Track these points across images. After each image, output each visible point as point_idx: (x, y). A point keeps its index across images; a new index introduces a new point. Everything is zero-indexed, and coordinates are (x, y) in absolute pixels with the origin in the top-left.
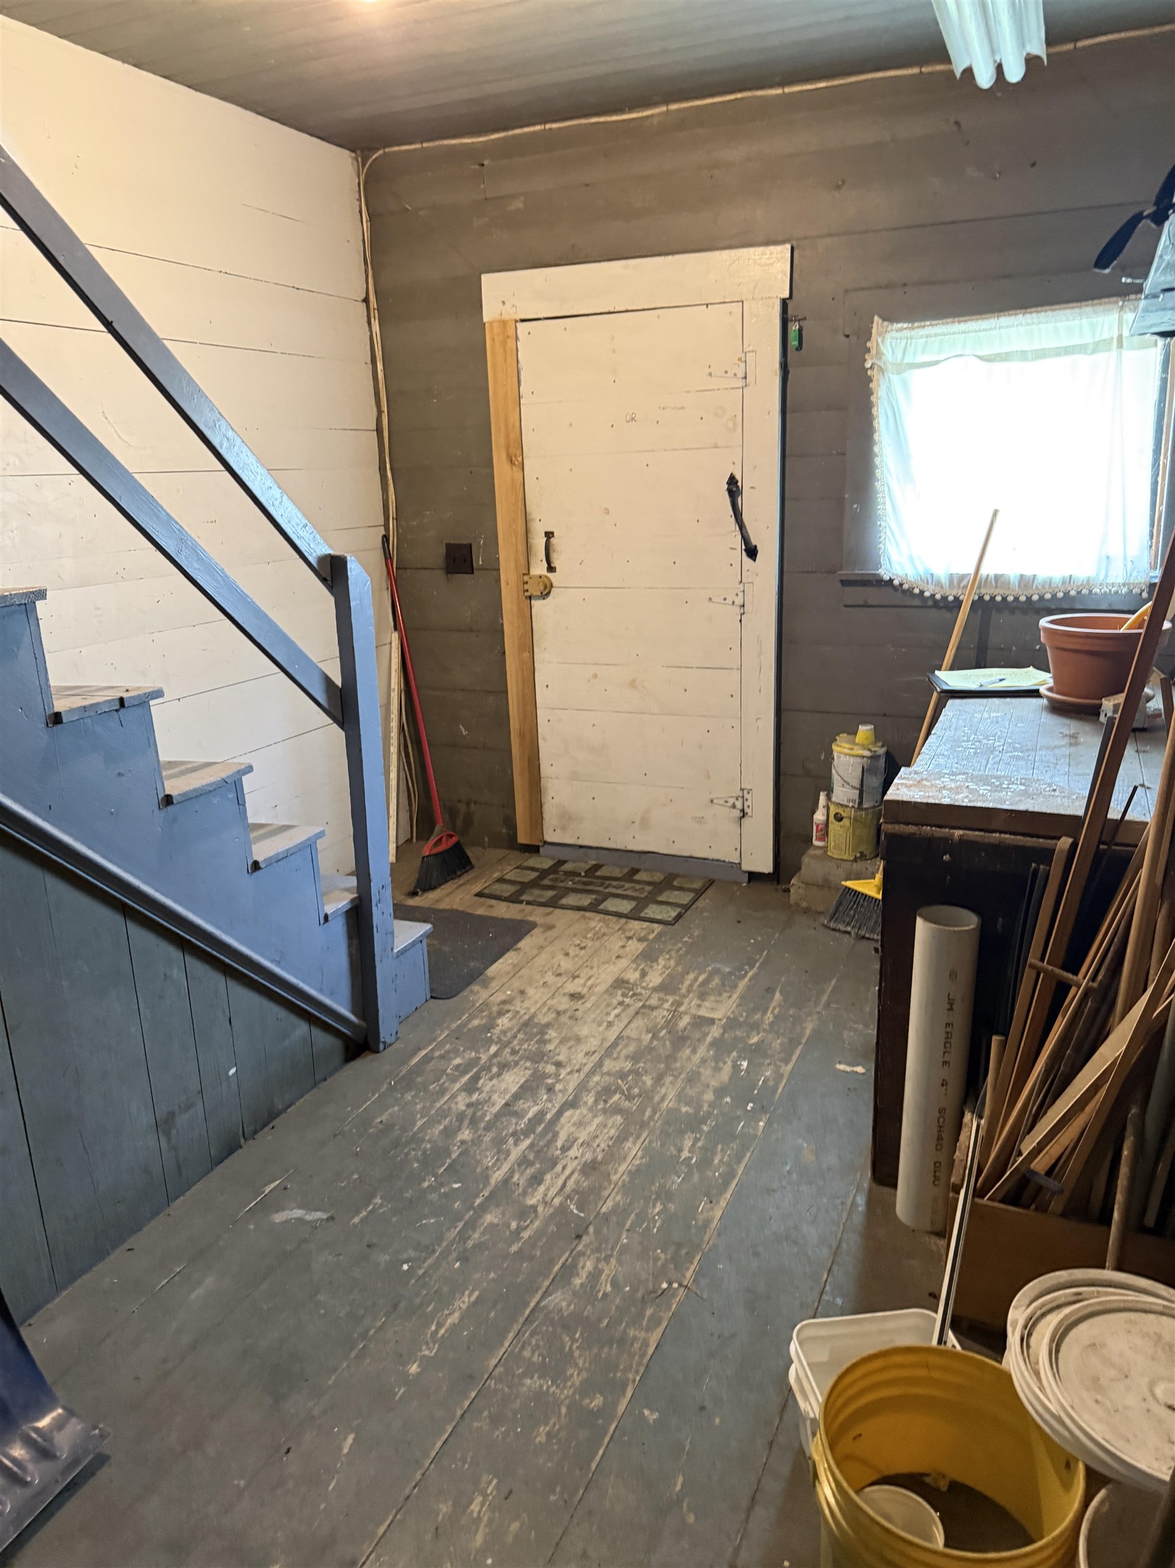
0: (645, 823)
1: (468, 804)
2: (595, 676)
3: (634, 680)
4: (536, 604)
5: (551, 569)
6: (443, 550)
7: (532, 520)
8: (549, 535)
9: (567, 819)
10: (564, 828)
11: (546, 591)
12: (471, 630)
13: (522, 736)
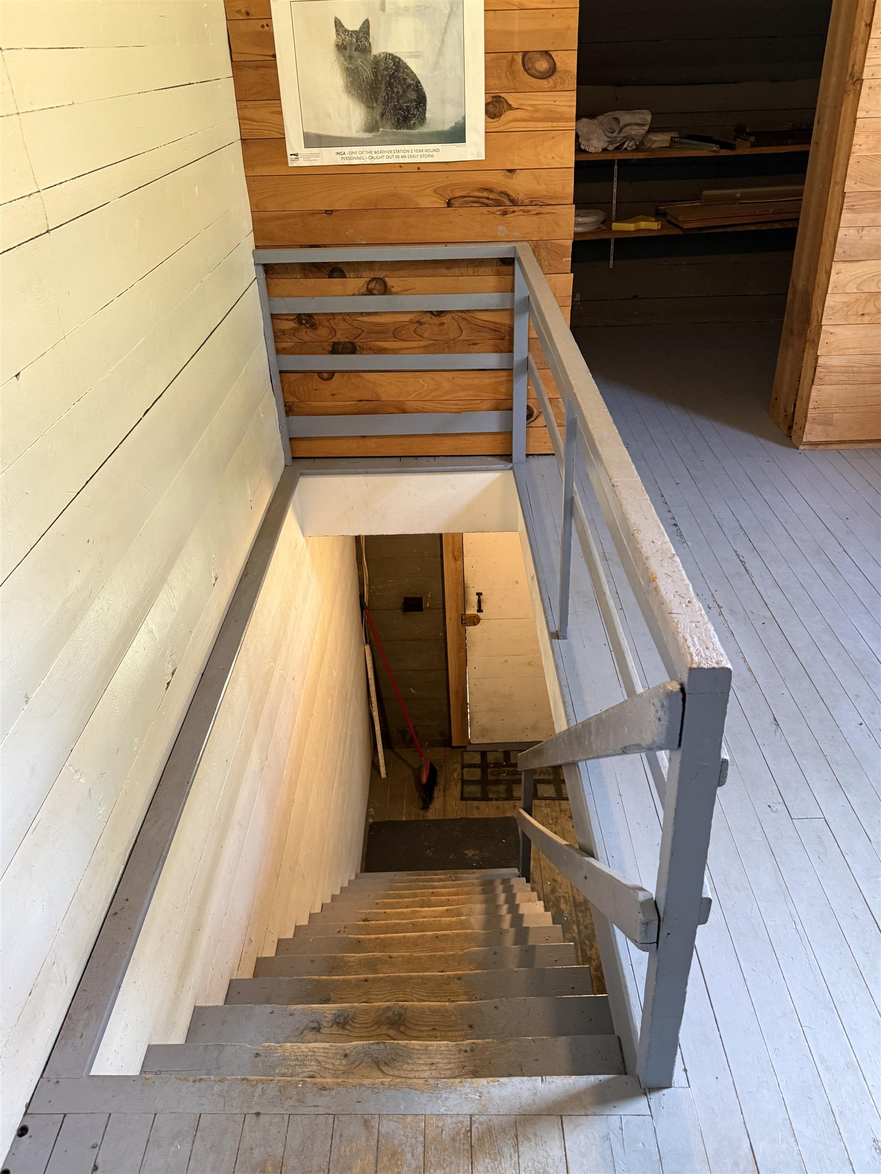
0: (534, 728)
1: (414, 727)
2: (506, 661)
3: (531, 662)
4: (470, 629)
5: (480, 610)
6: (402, 600)
7: (468, 587)
8: (479, 594)
9: (484, 731)
10: (483, 736)
11: (475, 621)
12: (420, 640)
13: (457, 693)
